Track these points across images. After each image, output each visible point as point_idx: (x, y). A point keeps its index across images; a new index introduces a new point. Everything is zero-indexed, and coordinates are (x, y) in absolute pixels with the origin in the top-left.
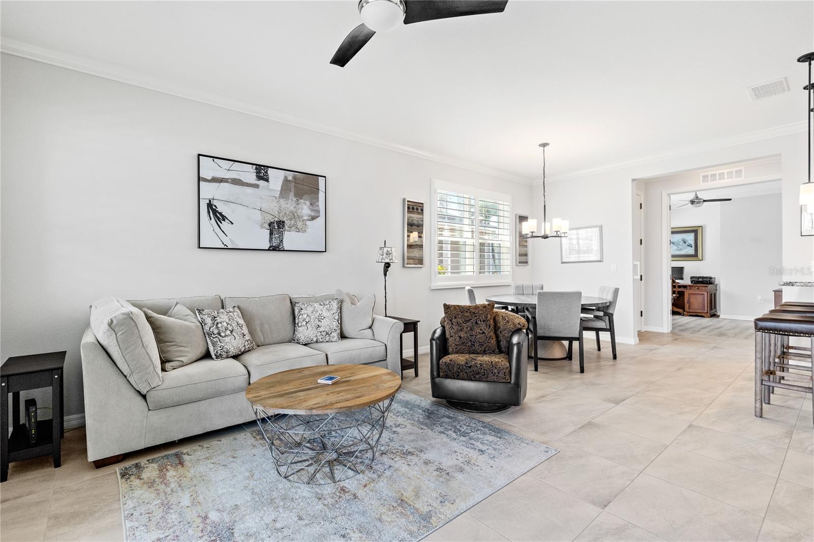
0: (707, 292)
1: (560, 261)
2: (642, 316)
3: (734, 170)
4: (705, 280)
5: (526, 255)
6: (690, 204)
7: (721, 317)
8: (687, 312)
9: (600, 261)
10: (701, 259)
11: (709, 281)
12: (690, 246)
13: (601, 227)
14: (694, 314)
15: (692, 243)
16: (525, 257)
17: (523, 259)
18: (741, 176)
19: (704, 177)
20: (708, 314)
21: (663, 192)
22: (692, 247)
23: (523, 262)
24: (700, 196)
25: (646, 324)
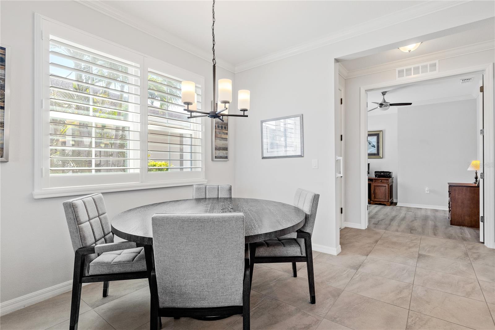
0: (388, 184)
1: (261, 157)
2: (342, 213)
3: (428, 63)
4: (385, 174)
5: (226, 149)
6: (379, 107)
7: (398, 205)
8: (373, 201)
9: (301, 156)
10: (381, 157)
11: (389, 175)
12: (374, 146)
13: (302, 117)
14: (378, 203)
15: (375, 144)
16: (225, 152)
17: (222, 153)
18: (435, 70)
19: (399, 72)
20: (389, 203)
21: (362, 89)
22: (375, 147)
23: (221, 157)
24: (387, 101)
25: (345, 220)
